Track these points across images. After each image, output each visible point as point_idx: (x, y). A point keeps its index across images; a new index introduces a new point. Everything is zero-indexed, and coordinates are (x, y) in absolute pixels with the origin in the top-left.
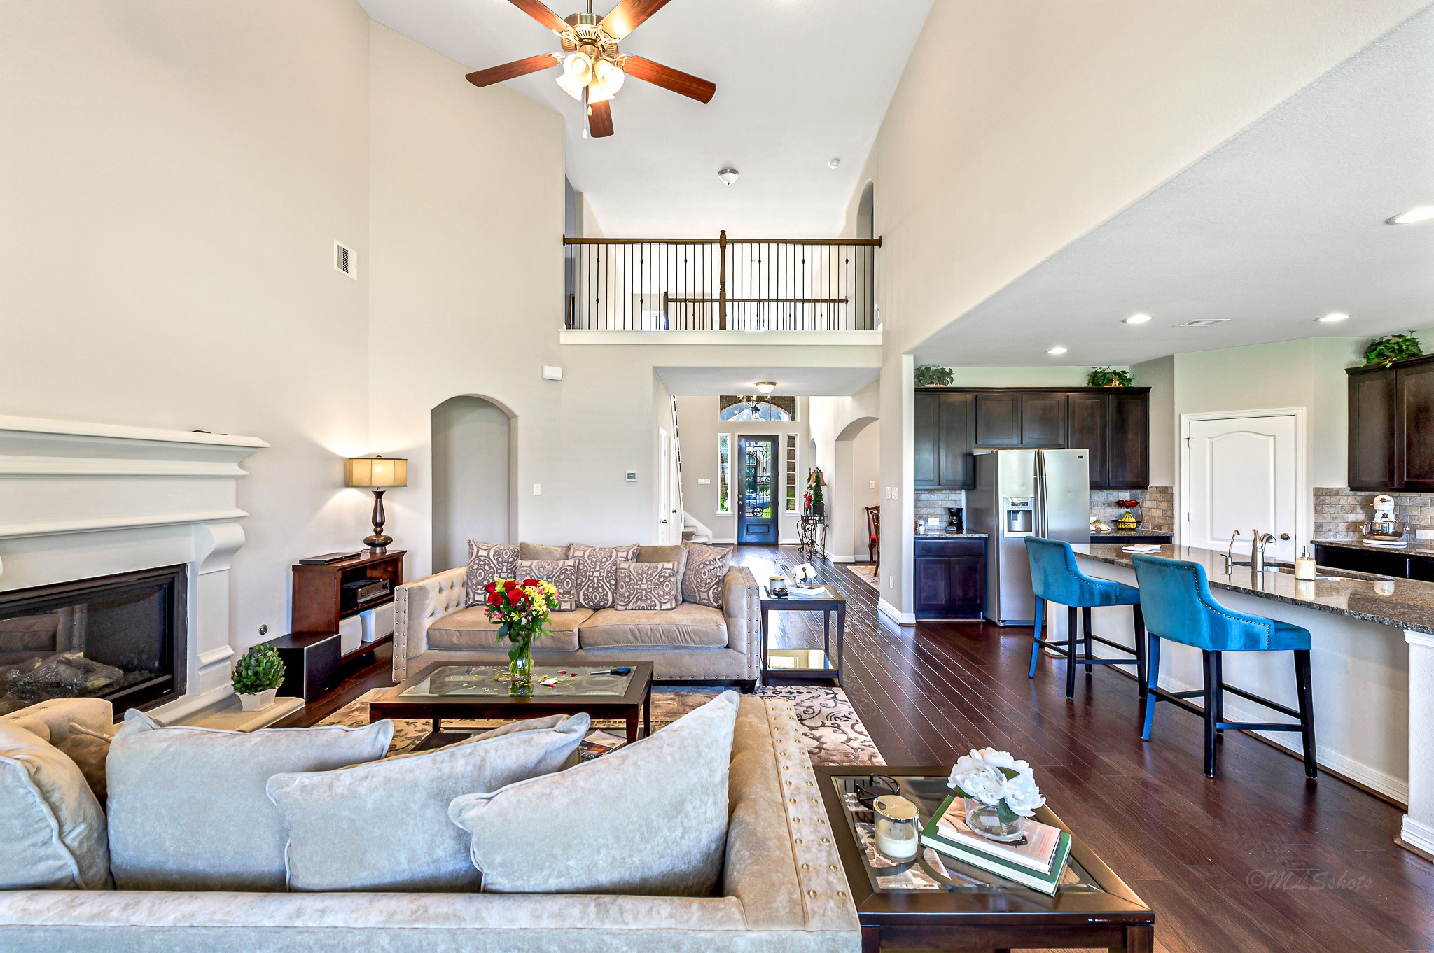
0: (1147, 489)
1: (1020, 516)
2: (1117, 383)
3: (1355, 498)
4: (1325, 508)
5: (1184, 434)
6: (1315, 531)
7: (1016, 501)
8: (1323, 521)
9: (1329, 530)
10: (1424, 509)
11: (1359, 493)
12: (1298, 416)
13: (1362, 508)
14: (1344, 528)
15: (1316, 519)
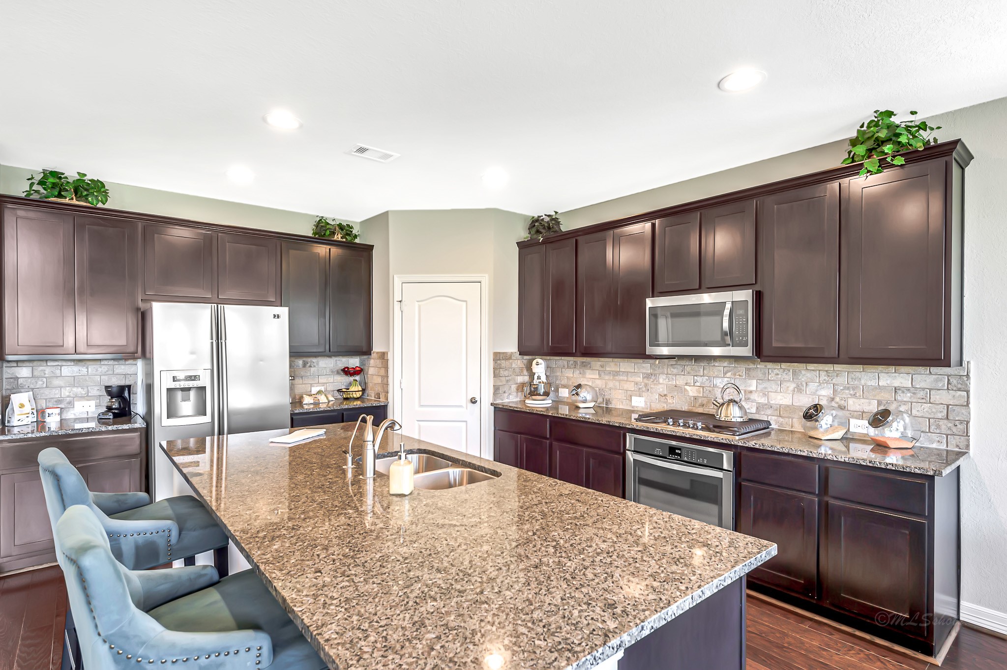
0: (371, 355)
1: (192, 394)
2: (340, 236)
3: (523, 362)
4: (502, 372)
5: (397, 297)
6: (494, 394)
7: (181, 375)
9: (504, 393)
10: (563, 370)
11: (526, 357)
12: (482, 283)
13: (527, 371)
14: (515, 390)
15: (495, 382)
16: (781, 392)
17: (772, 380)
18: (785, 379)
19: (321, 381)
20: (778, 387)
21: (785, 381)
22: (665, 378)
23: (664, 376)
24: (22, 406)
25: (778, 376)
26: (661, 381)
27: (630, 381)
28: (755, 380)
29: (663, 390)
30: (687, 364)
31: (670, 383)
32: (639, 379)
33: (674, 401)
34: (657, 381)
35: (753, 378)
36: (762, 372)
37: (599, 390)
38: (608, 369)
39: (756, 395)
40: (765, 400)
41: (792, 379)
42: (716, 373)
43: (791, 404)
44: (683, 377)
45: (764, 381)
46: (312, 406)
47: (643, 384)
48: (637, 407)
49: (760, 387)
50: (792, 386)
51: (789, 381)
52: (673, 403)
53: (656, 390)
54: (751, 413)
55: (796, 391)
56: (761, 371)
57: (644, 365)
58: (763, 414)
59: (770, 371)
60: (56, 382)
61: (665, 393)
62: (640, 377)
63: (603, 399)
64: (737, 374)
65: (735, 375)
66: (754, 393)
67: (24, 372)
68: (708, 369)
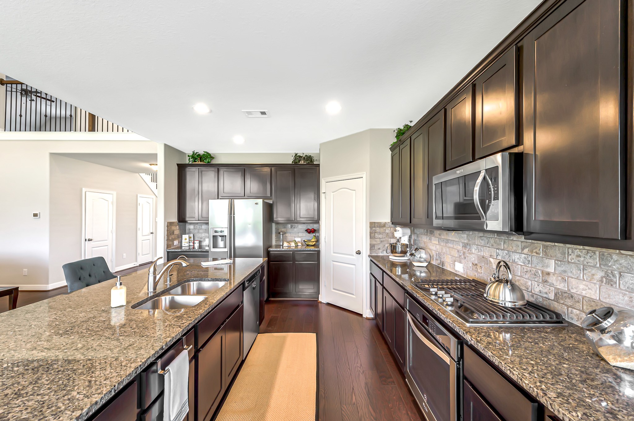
2: (303, 161)
4: (376, 235)
5: (323, 190)
6: (370, 249)
7: (217, 230)
8: (375, 243)
9: (379, 249)
12: (364, 178)
15: (370, 241)
16: (584, 280)
17: (573, 263)
18: (589, 264)
19: (299, 235)
20: (580, 273)
21: (589, 266)
22: (476, 248)
23: (475, 247)
24: (186, 239)
25: (579, 259)
26: (473, 250)
27: (455, 249)
28: (554, 261)
29: (475, 260)
30: (491, 236)
31: (479, 253)
32: (460, 247)
33: (482, 271)
34: (471, 251)
35: (551, 257)
36: (561, 251)
37: (439, 253)
38: (443, 237)
39: (554, 278)
40: (564, 287)
41: (598, 265)
42: (514, 248)
43: (598, 299)
44: (488, 248)
45: (563, 263)
46: (287, 248)
47: (462, 252)
48: (458, 271)
49: (560, 269)
50: (599, 274)
51: (594, 266)
52: (481, 273)
53: (470, 259)
54: (549, 299)
55: (605, 282)
56: (559, 250)
57: (462, 235)
58: (562, 304)
59: (570, 251)
60: (201, 231)
61: (476, 262)
62: (460, 246)
63: (440, 261)
64: (534, 251)
65: (532, 252)
66: (551, 275)
67: (192, 227)
68: (507, 243)
